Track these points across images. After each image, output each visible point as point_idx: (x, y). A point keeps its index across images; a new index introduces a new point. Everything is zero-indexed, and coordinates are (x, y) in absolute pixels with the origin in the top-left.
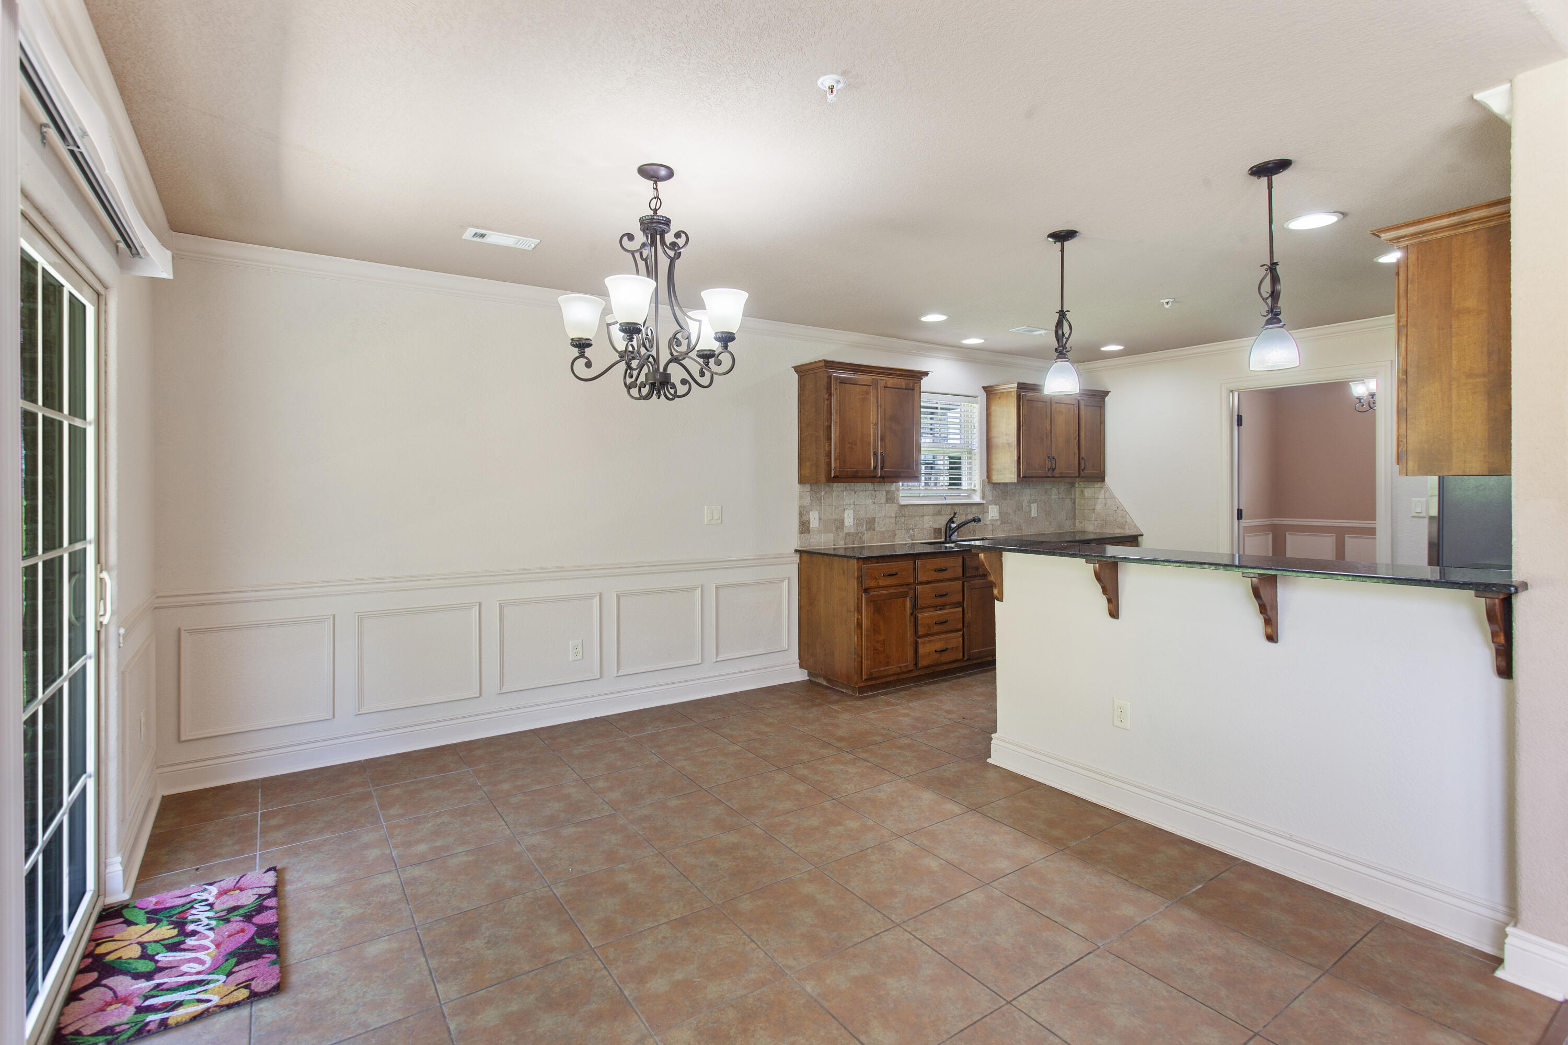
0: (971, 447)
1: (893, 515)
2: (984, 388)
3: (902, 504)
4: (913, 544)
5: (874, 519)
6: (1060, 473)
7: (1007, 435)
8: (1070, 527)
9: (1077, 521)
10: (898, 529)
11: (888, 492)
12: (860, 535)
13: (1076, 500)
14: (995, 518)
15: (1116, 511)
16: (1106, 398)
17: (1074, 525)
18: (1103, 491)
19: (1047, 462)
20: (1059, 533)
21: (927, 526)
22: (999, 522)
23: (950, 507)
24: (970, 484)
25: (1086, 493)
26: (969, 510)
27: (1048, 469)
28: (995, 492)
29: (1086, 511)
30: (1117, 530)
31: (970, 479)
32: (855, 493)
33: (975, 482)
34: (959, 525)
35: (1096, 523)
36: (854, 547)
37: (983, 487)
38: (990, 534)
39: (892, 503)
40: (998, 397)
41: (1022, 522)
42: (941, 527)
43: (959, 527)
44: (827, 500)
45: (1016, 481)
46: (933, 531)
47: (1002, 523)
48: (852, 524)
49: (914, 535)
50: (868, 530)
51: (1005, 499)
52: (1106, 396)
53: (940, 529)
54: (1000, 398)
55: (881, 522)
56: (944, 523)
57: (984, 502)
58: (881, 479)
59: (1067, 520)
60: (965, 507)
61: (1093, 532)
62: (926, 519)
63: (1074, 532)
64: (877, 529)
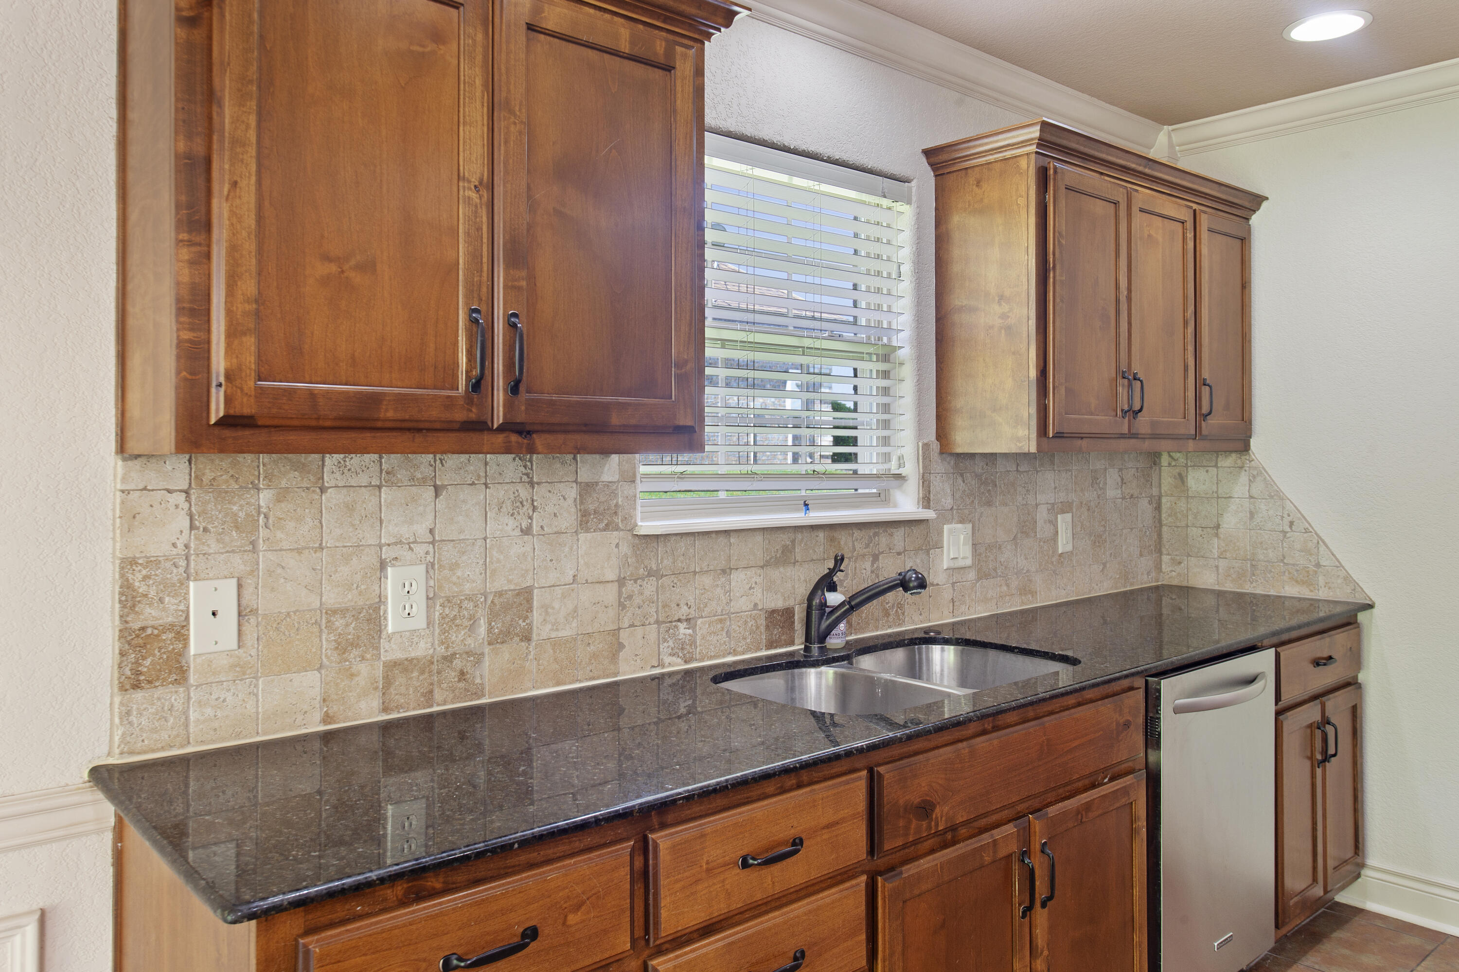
0: (889, 339)
1: (611, 575)
2: (928, 153)
3: (643, 532)
4: (688, 673)
5: (526, 595)
6: (1153, 424)
7: (1001, 298)
8: (1148, 574)
9: (1165, 558)
10: (632, 625)
11: (587, 489)
12: (458, 663)
13: (1164, 500)
14: (960, 563)
15: (1284, 533)
16: (1254, 217)
17: (1158, 567)
18: (1244, 478)
19: (1120, 389)
20: (1125, 593)
21: (743, 604)
22: (972, 575)
23: (821, 534)
24: (887, 458)
25: (1191, 482)
26: (883, 540)
27: (1122, 410)
28: (960, 480)
29: (1194, 532)
30: (1287, 588)
31: (885, 441)
32: (437, 496)
33: (899, 452)
34: (852, 598)
35: (1222, 564)
36: (430, 716)
37: (925, 467)
38: (946, 612)
39: (606, 528)
40: (972, 180)
41: (1033, 569)
42: (790, 603)
43: (853, 605)
44: (291, 525)
45: (1033, 449)
46: (762, 622)
47: (982, 575)
48: (419, 622)
49: (693, 643)
50: (496, 640)
51: (989, 504)
52: (1254, 211)
53: (788, 613)
54: (978, 184)
55: (556, 605)
56: (803, 590)
57: (930, 514)
58: (514, 438)
59: (1141, 555)
60: (871, 532)
61: (1212, 591)
62: (739, 579)
63: (1157, 588)
64: (542, 630)
